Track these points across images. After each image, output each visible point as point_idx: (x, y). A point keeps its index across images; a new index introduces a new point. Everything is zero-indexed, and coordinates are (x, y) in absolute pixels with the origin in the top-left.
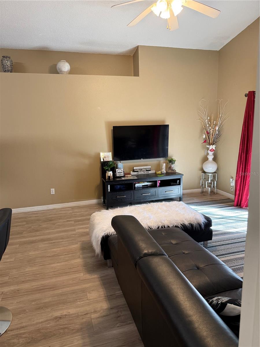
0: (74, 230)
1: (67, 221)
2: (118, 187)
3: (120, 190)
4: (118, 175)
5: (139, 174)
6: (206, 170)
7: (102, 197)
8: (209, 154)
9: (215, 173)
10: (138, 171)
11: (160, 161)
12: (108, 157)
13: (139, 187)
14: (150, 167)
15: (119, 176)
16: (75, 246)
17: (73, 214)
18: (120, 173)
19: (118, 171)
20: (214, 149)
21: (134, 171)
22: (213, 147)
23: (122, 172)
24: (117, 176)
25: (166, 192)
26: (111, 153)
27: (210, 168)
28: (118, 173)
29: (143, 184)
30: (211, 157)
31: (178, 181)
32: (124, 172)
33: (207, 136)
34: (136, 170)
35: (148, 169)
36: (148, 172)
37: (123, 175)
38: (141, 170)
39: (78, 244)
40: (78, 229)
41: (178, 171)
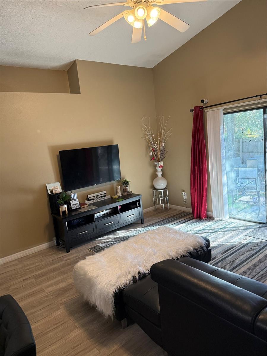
0: (42, 290)
1: (24, 280)
2: (76, 221)
3: (79, 225)
4: (73, 207)
5: (95, 202)
6: (157, 187)
7: (55, 238)
8: (158, 171)
9: (166, 188)
10: (93, 199)
11: (113, 184)
12: (57, 188)
13: (99, 217)
14: (105, 192)
15: (75, 208)
16: (59, 313)
17: (26, 268)
18: (76, 205)
19: (73, 203)
20: (163, 165)
21: (88, 199)
22: (161, 163)
23: (77, 204)
24: (72, 209)
25: (128, 217)
26: (59, 182)
27: (161, 184)
28: (73, 205)
29: (103, 213)
30: (160, 174)
31: (138, 203)
32: (79, 203)
33: (154, 154)
34: (91, 199)
35: (103, 195)
36: (104, 198)
37: (79, 207)
38: (96, 197)
39: (60, 309)
40: (47, 287)
41: (134, 192)
